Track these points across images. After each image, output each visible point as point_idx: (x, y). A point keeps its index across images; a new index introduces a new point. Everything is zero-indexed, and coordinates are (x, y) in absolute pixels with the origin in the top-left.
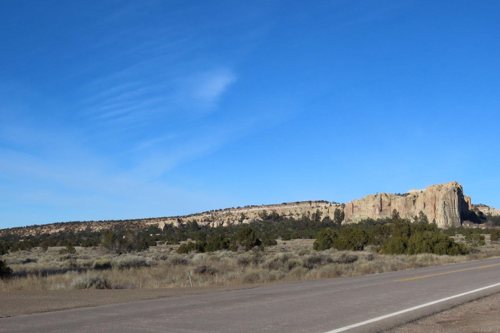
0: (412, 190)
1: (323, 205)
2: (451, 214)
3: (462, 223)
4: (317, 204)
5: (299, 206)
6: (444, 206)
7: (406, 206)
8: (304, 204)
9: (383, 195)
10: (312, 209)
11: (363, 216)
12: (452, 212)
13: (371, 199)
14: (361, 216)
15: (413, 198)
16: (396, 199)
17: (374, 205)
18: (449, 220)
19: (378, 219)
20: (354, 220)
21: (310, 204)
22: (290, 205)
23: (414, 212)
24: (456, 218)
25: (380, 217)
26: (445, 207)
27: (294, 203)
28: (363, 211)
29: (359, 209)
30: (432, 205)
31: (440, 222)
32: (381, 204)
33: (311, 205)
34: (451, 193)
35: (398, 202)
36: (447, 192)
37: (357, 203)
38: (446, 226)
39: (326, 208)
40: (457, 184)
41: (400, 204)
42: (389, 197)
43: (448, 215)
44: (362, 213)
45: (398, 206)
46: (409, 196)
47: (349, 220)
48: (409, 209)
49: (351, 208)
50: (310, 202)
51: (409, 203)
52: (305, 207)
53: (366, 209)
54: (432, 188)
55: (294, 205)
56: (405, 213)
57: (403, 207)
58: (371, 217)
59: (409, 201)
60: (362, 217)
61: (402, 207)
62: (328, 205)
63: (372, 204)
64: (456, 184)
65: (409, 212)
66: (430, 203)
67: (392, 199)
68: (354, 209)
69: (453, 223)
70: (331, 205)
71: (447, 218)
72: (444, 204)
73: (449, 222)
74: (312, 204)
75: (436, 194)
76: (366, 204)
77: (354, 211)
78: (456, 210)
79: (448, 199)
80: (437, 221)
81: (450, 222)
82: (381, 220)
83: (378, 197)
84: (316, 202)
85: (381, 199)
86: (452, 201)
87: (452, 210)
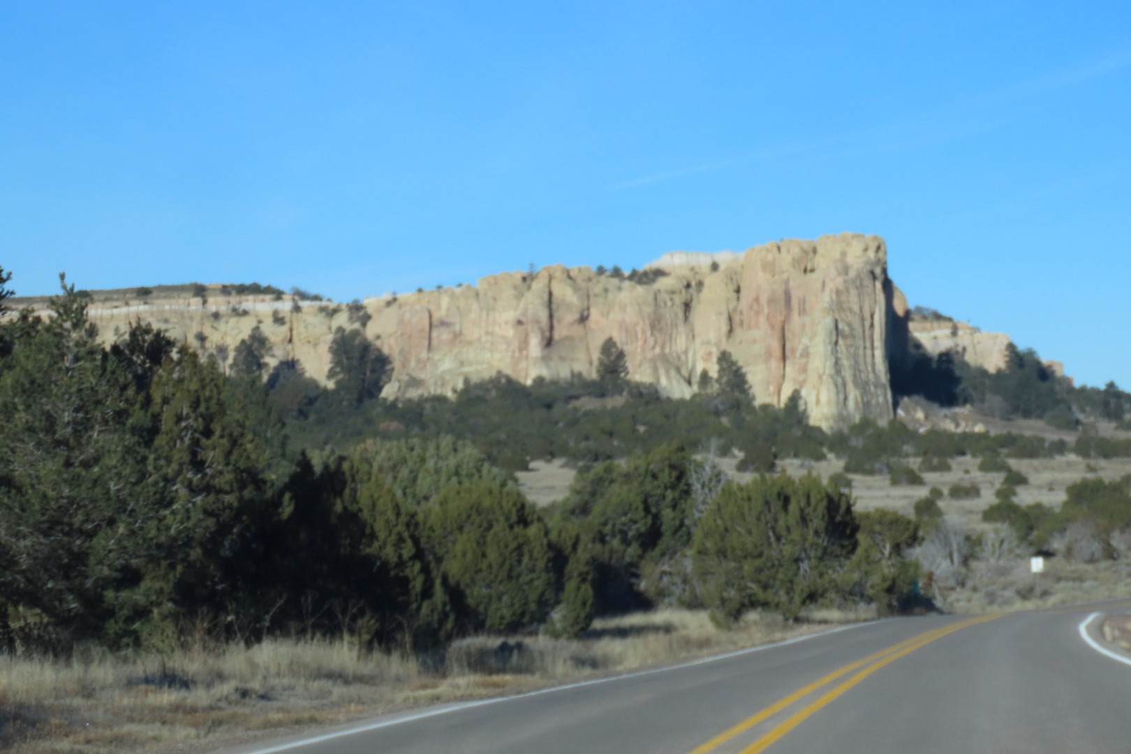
0: (672, 255)
1: (262, 307)
2: (860, 371)
3: (896, 405)
4: (234, 299)
5: (154, 308)
6: (834, 339)
7: (656, 324)
8: (173, 301)
9: (558, 274)
10: (215, 324)
11: (470, 364)
12: (861, 360)
13: (508, 293)
14: (462, 364)
15: (684, 291)
16: (610, 295)
17: (524, 319)
18: (853, 394)
19: (539, 381)
20: (436, 384)
21: (199, 300)
22: (106, 300)
23: (686, 352)
24: (876, 386)
25: (545, 373)
26: (836, 343)
27: (125, 292)
28: (470, 343)
29: (457, 336)
30: (772, 327)
31: (818, 402)
32: (551, 316)
33: (205, 302)
34: (860, 287)
35: (623, 308)
36: (845, 281)
37: (448, 309)
38: (841, 418)
39: (278, 319)
40: (882, 248)
41: (631, 316)
42: (579, 281)
43: (848, 374)
44: (470, 354)
45: (622, 325)
46: (662, 283)
47: (415, 382)
48: (667, 338)
49: (422, 331)
50: (200, 291)
51: (668, 314)
52: (181, 315)
53: (487, 333)
54: (770, 257)
55: (127, 304)
56: (649, 355)
57: (644, 332)
58: (508, 371)
59: (669, 304)
60: (466, 369)
61: (639, 329)
62: (285, 306)
63: (510, 315)
64: (878, 248)
65: (667, 350)
66: (762, 319)
67: (596, 295)
68: (435, 334)
69: (867, 405)
70: (297, 309)
71: (844, 384)
72: (834, 332)
73: (851, 403)
74: (211, 300)
75: (792, 284)
76: (484, 313)
77: (435, 342)
78: (879, 353)
79: (851, 310)
80: (808, 395)
81: (857, 403)
82: (554, 383)
83: (539, 285)
84: (226, 290)
85: (550, 294)
86: (863, 319)
87: (861, 352)
